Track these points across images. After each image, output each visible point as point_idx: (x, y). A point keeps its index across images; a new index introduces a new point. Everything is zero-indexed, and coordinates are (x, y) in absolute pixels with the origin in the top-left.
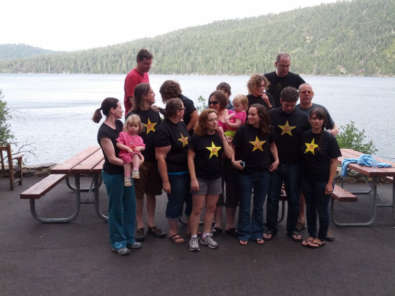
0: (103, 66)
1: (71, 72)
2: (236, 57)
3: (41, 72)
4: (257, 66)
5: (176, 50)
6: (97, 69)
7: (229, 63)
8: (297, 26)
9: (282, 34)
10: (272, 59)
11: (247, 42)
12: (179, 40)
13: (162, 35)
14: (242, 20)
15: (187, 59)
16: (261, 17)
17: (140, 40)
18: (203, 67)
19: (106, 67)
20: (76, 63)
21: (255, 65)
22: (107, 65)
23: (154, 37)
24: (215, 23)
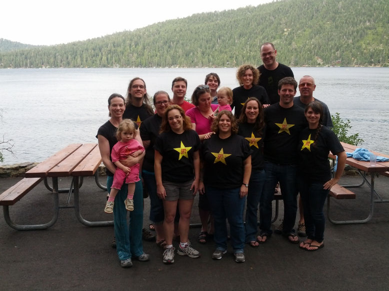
0: (83, 61)
1: (51, 67)
2: (216, 50)
3: (20, 67)
4: (236, 58)
5: (156, 43)
6: (77, 64)
7: (209, 55)
8: (275, 18)
9: (261, 27)
10: (251, 51)
11: (227, 34)
12: (159, 33)
13: (142, 29)
14: (221, 13)
15: (167, 51)
16: (240, 10)
17: (120, 33)
18: (183, 59)
19: (86, 61)
20: (55, 57)
21: (235, 57)
22: (87, 58)
23: (134, 31)
24: (194, 16)
